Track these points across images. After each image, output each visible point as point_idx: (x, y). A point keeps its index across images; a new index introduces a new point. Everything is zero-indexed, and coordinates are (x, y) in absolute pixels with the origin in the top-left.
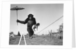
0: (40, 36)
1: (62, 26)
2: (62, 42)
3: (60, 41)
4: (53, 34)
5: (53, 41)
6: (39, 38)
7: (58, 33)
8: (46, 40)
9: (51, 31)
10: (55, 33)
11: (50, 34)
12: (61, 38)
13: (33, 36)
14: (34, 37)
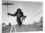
0: (27, 26)
1: (42, 18)
2: (43, 29)
3: (41, 28)
4: (36, 23)
5: (36, 29)
6: (26, 27)
7: (40, 23)
8: (31, 28)
9: (35, 21)
10: (38, 23)
11: (34, 24)
12: (42, 26)
13: (22, 25)
14: (23, 27)
